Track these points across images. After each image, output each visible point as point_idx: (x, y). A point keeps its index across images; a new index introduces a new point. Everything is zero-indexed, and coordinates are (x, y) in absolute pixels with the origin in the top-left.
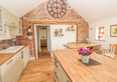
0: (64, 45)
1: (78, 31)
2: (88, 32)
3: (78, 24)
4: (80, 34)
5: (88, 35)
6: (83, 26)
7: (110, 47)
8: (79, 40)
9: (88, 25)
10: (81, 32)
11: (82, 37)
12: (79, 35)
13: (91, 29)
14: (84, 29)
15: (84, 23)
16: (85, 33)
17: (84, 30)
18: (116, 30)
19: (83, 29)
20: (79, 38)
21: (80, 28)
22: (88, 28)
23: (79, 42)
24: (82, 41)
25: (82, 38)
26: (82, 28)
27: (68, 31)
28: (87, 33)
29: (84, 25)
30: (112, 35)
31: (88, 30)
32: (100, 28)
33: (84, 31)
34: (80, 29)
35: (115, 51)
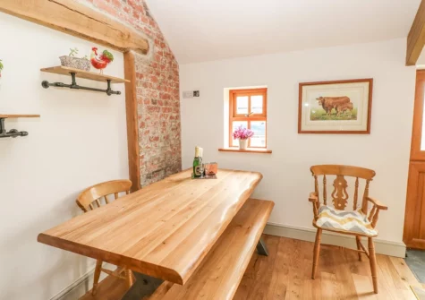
0: (43, 238)
1: (138, 96)
2: (178, 112)
3: (132, 52)
4: (149, 121)
5: (179, 125)
6: (158, 74)
7: (316, 178)
8: (147, 158)
9: (177, 73)
10: (151, 105)
11: (157, 139)
12: (143, 125)
13: (196, 93)
14: (164, 92)
15: (161, 53)
16: (170, 114)
17: (165, 97)
18: (323, 104)
19: (159, 88)
20: (143, 143)
21: (144, 79)
22: (178, 86)
23: (143, 172)
24: (159, 159)
25: (157, 142)
26: (155, 85)
27: (73, 86)
28: (174, 115)
29: (163, 67)
30: (308, 124)
31: (177, 97)
32: (233, 94)
33: (163, 101)
34: (145, 85)
35: (335, 196)
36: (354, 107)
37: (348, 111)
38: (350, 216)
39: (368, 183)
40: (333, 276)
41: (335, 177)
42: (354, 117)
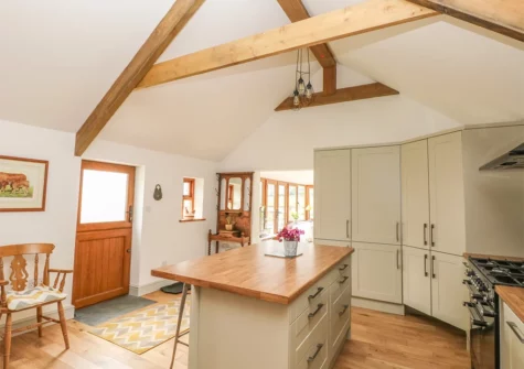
35: (14, 279)
36: (31, 185)
37: (24, 188)
38: (35, 291)
39: (48, 256)
40: (24, 360)
41: (12, 258)
42: (30, 195)
